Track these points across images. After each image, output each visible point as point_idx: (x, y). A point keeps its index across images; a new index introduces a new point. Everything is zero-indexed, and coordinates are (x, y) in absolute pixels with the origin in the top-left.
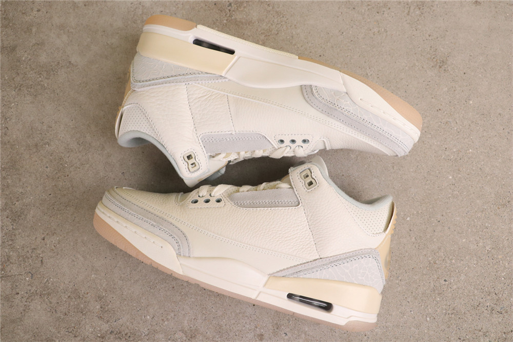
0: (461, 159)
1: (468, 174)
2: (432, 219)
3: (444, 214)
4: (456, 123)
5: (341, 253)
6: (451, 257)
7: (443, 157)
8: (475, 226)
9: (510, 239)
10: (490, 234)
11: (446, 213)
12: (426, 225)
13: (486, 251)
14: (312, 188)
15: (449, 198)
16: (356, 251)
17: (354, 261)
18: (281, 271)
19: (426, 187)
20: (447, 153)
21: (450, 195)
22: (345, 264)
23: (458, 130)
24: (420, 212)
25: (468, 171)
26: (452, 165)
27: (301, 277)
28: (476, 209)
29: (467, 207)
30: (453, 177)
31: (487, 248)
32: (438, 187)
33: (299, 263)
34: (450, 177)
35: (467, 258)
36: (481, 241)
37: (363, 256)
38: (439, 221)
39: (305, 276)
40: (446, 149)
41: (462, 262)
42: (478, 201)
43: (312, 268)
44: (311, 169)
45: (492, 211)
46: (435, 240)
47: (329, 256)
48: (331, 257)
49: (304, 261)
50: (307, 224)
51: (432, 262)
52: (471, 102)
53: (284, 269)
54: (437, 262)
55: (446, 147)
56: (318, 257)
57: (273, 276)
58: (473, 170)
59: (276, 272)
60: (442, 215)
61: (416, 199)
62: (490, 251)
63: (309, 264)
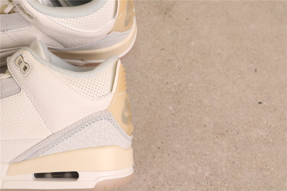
0: (181, 92)
1: (188, 106)
2: (152, 146)
3: (164, 141)
4: (178, 61)
5: (71, 124)
6: (170, 182)
7: (164, 90)
8: (194, 153)
9: (228, 166)
10: (209, 161)
11: (166, 140)
12: (146, 151)
13: (205, 177)
14: (28, 71)
15: (169, 126)
16: (85, 117)
17: (86, 128)
18: (20, 156)
19: (148, 116)
20: (168, 86)
21: (170, 124)
22: (79, 133)
23: (180, 67)
24: (140, 139)
25: (188, 102)
26: (173, 97)
27: (41, 155)
28: (195, 138)
29: (187, 136)
30: (174, 108)
31: (206, 174)
32: (159, 117)
33: (34, 144)
34: (171, 108)
35: (186, 183)
36: (200, 167)
37: (94, 120)
38: (159, 148)
39: (43, 154)
40: (168, 83)
41: (181, 187)
42: (197, 130)
43: (48, 145)
44: (22, 54)
45: (210, 140)
46: (154, 165)
47: (60, 130)
48: (62, 130)
49: (39, 141)
50: (33, 106)
51: (151, 186)
52: (193, 43)
53: (22, 154)
54: (156, 187)
55: (168, 81)
56: (50, 133)
57: (13, 163)
58: (193, 102)
59: (16, 159)
60: (162, 143)
61: (138, 127)
62: (209, 177)
63: (43, 142)
